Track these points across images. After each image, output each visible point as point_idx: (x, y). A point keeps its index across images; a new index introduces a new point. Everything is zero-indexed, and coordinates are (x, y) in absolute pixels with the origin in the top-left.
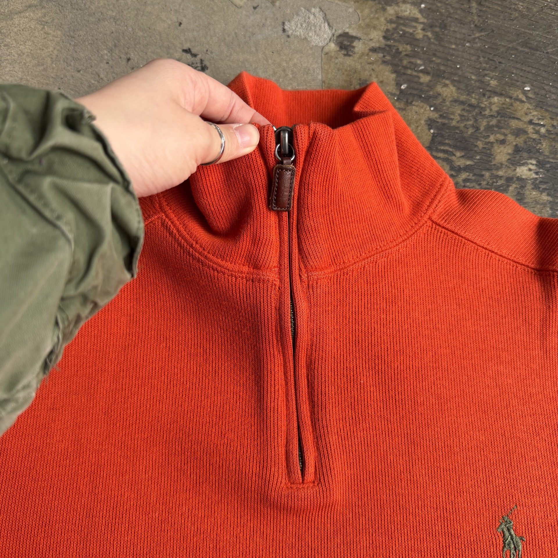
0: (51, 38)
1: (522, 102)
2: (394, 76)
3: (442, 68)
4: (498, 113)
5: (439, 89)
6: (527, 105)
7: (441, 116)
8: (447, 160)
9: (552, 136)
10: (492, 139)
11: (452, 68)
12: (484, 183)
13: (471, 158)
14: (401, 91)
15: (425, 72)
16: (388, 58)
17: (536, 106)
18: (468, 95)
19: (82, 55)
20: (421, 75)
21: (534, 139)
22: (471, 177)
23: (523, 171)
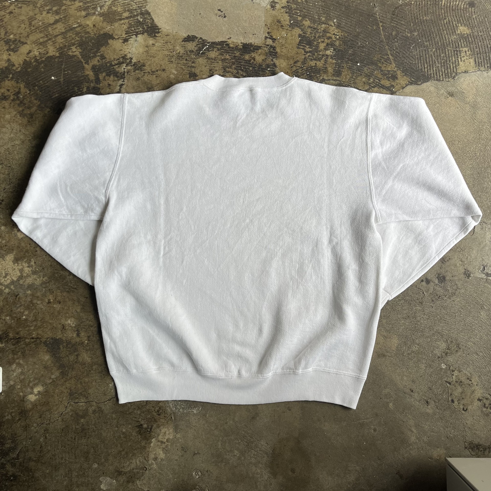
0: (174, 6)
1: (333, 26)
2: (289, 17)
3: (306, 14)
4: (323, 31)
5: (304, 22)
6: (334, 27)
7: (303, 33)
8: (303, 49)
9: (340, 39)
10: (320, 41)
11: (309, 13)
12: (314, 57)
13: (311, 48)
14: (291, 24)
15: (300, 16)
16: (288, 10)
17: (337, 28)
18: (314, 24)
19: (185, 12)
20: (298, 17)
21: (334, 41)
22: (311, 55)
23: (328, 52)
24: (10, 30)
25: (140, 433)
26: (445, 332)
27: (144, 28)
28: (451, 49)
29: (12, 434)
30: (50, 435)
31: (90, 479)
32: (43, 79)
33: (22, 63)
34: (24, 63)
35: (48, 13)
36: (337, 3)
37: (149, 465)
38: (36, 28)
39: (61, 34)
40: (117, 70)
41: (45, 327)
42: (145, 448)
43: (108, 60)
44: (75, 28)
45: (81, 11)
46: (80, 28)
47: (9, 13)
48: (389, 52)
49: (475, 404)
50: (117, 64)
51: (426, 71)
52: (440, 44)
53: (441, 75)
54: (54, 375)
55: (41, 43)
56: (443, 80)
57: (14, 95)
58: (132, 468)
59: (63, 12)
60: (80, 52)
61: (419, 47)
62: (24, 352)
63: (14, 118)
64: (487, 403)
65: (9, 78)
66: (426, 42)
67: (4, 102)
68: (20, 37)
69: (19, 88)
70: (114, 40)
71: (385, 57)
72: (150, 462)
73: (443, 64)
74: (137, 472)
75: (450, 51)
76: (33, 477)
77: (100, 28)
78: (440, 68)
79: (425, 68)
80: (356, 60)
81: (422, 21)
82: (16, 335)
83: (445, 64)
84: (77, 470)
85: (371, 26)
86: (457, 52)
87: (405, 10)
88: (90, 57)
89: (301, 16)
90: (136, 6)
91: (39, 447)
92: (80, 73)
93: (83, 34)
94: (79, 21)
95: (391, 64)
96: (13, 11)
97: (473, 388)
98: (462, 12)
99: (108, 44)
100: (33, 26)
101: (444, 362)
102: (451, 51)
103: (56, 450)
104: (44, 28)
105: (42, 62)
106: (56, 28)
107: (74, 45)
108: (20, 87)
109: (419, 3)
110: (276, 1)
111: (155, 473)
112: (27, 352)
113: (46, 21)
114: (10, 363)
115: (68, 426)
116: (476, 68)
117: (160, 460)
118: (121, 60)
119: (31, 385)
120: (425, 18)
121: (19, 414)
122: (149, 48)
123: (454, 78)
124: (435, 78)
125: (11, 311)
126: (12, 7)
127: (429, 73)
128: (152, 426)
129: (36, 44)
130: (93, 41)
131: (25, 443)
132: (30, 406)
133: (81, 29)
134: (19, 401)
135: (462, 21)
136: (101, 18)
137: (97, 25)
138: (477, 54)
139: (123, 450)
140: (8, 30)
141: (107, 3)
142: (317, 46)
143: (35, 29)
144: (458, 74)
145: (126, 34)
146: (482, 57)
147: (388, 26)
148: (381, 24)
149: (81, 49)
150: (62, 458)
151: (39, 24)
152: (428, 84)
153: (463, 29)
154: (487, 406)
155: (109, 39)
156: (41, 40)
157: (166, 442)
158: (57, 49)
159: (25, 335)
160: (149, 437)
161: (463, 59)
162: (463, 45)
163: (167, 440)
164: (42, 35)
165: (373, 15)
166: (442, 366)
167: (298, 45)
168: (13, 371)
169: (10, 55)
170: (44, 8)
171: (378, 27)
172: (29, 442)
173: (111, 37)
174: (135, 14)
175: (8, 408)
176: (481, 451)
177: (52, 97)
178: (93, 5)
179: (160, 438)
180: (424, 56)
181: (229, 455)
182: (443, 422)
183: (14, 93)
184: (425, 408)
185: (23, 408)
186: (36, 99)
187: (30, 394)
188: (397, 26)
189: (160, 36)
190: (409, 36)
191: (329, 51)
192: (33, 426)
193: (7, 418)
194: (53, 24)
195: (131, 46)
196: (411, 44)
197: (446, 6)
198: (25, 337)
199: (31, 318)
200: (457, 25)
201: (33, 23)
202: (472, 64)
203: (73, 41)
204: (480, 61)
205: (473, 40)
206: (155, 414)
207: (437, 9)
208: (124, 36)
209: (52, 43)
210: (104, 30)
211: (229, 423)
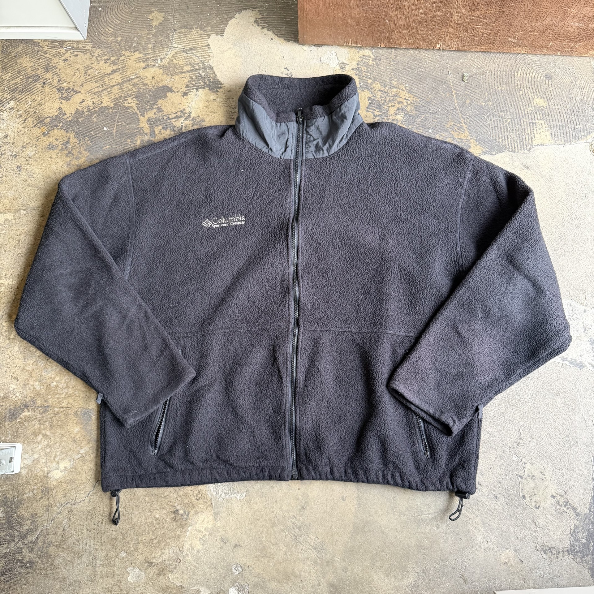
24: (63, 77)
25: (175, 519)
26: (517, 420)
27: (205, 83)
28: (527, 120)
29: (32, 514)
30: (75, 517)
31: (116, 569)
32: (94, 129)
33: (74, 112)
34: (76, 113)
35: (105, 62)
36: (409, 68)
37: (184, 556)
38: (92, 78)
39: (117, 85)
40: (174, 124)
41: (77, 395)
42: (179, 537)
43: (165, 113)
44: (132, 79)
45: (140, 62)
46: (138, 79)
47: (63, 60)
48: (462, 120)
49: (548, 501)
50: (174, 118)
51: (501, 142)
52: (515, 115)
53: (516, 146)
54: (83, 450)
55: (96, 92)
56: (518, 152)
57: (63, 144)
58: (164, 560)
59: (121, 63)
60: (136, 104)
61: (493, 117)
62: (52, 423)
63: (60, 169)
64: (561, 500)
65: (59, 127)
66: (501, 112)
67: (51, 151)
68: (74, 86)
69: (68, 137)
70: (174, 93)
71: (458, 125)
72: (184, 553)
73: (518, 136)
74: (170, 564)
75: (525, 123)
76: (52, 564)
77: (159, 81)
78: (515, 139)
79: (499, 138)
80: (427, 127)
81: (497, 91)
82: (45, 403)
83: (521, 136)
84: (102, 558)
85: (444, 93)
86: (532, 124)
87: (479, 78)
88: (146, 109)
89: (371, 79)
90: (198, 60)
91: (62, 529)
92: (134, 126)
93: (141, 86)
94: (138, 72)
95: (463, 132)
96: (69, 58)
97: (547, 483)
98: (539, 84)
99: (166, 97)
100: (89, 75)
101: (515, 454)
102: (527, 122)
103: (80, 534)
104: (100, 77)
105: (96, 112)
106: (113, 78)
107: (130, 96)
108: (70, 136)
109: (495, 73)
110: (346, 63)
111: (189, 566)
112: (55, 422)
113: (103, 71)
114: (36, 434)
115: (95, 508)
116: (552, 141)
117: (196, 551)
118: (179, 114)
119: (57, 459)
120: (500, 88)
121: (42, 492)
122: (210, 103)
123: (529, 150)
124: (510, 149)
125: (41, 376)
126: (68, 55)
127: (504, 143)
128: (189, 513)
129: (90, 94)
130: (151, 93)
131: (45, 525)
132: (55, 483)
133: (139, 81)
134: (42, 477)
135: (538, 93)
136: (161, 71)
137: (155, 78)
138: (554, 127)
139: (156, 538)
140: (61, 77)
141: (169, 56)
142: (387, 110)
143: (90, 78)
144: (534, 146)
145: (186, 87)
146: (559, 130)
147: (462, 93)
148: (455, 91)
149: (138, 100)
150: (86, 544)
151: (95, 73)
152: (502, 154)
153: (539, 102)
154: (561, 503)
155: (168, 91)
156: (96, 90)
157: (204, 532)
158: (112, 99)
159: (54, 403)
160: (185, 524)
161: (539, 131)
162: (539, 117)
163: (205, 529)
164: (97, 84)
165: (447, 82)
166: (514, 458)
167: (367, 108)
168: (38, 443)
169: (61, 103)
170: (101, 58)
171: (451, 94)
172: (50, 524)
173: (171, 90)
174: (197, 67)
175: (30, 485)
176: (554, 554)
177: (103, 149)
178: (153, 57)
179: (197, 526)
180: (499, 126)
181: (274, 548)
182: (513, 520)
183: (62, 143)
184: (493, 504)
185: (47, 485)
186: (85, 150)
187: (55, 470)
188: (472, 95)
189: (222, 92)
190: (483, 105)
191: (399, 116)
192: (56, 506)
193: (27, 495)
194: (110, 74)
195: (190, 100)
196: (485, 113)
197: (522, 77)
198: (54, 405)
199: (62, 385)
200: (533, 97)
201: (89, 72)
202: (548, 136)
203: (130, 92)
204: (556, 134)
205: (549, 112)
206: (194, 498)
207: (513, 79)
208: (184, 89)
209: (107, 93)
210: (164, 82)
211: (275, 512)
